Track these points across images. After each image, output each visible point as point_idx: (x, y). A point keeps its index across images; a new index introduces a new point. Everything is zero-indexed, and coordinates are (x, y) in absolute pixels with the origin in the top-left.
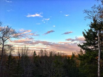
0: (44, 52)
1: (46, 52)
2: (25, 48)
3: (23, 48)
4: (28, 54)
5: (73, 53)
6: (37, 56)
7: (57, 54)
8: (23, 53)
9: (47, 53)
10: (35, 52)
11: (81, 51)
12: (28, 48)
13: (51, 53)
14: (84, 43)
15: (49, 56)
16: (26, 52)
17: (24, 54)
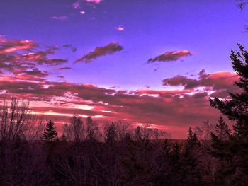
0: (85, 124)
1: (92, 127)
2: (14, 108)
3: (6, 108)
4: (26, 133)
5: (191, 132)
6: (58, 140)
7: (134, 132)
8: (8, 129)
9: (97, 129)
10: (50, 125)
11: (222, 125)
12: (23, 109)
13: (111, 130)
14: (233, 96)
15: (103, 140)
16: (19, 123)
17: (11, 130)
